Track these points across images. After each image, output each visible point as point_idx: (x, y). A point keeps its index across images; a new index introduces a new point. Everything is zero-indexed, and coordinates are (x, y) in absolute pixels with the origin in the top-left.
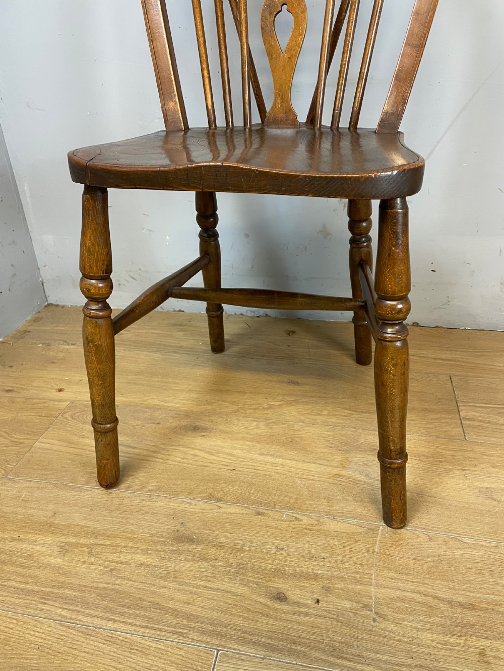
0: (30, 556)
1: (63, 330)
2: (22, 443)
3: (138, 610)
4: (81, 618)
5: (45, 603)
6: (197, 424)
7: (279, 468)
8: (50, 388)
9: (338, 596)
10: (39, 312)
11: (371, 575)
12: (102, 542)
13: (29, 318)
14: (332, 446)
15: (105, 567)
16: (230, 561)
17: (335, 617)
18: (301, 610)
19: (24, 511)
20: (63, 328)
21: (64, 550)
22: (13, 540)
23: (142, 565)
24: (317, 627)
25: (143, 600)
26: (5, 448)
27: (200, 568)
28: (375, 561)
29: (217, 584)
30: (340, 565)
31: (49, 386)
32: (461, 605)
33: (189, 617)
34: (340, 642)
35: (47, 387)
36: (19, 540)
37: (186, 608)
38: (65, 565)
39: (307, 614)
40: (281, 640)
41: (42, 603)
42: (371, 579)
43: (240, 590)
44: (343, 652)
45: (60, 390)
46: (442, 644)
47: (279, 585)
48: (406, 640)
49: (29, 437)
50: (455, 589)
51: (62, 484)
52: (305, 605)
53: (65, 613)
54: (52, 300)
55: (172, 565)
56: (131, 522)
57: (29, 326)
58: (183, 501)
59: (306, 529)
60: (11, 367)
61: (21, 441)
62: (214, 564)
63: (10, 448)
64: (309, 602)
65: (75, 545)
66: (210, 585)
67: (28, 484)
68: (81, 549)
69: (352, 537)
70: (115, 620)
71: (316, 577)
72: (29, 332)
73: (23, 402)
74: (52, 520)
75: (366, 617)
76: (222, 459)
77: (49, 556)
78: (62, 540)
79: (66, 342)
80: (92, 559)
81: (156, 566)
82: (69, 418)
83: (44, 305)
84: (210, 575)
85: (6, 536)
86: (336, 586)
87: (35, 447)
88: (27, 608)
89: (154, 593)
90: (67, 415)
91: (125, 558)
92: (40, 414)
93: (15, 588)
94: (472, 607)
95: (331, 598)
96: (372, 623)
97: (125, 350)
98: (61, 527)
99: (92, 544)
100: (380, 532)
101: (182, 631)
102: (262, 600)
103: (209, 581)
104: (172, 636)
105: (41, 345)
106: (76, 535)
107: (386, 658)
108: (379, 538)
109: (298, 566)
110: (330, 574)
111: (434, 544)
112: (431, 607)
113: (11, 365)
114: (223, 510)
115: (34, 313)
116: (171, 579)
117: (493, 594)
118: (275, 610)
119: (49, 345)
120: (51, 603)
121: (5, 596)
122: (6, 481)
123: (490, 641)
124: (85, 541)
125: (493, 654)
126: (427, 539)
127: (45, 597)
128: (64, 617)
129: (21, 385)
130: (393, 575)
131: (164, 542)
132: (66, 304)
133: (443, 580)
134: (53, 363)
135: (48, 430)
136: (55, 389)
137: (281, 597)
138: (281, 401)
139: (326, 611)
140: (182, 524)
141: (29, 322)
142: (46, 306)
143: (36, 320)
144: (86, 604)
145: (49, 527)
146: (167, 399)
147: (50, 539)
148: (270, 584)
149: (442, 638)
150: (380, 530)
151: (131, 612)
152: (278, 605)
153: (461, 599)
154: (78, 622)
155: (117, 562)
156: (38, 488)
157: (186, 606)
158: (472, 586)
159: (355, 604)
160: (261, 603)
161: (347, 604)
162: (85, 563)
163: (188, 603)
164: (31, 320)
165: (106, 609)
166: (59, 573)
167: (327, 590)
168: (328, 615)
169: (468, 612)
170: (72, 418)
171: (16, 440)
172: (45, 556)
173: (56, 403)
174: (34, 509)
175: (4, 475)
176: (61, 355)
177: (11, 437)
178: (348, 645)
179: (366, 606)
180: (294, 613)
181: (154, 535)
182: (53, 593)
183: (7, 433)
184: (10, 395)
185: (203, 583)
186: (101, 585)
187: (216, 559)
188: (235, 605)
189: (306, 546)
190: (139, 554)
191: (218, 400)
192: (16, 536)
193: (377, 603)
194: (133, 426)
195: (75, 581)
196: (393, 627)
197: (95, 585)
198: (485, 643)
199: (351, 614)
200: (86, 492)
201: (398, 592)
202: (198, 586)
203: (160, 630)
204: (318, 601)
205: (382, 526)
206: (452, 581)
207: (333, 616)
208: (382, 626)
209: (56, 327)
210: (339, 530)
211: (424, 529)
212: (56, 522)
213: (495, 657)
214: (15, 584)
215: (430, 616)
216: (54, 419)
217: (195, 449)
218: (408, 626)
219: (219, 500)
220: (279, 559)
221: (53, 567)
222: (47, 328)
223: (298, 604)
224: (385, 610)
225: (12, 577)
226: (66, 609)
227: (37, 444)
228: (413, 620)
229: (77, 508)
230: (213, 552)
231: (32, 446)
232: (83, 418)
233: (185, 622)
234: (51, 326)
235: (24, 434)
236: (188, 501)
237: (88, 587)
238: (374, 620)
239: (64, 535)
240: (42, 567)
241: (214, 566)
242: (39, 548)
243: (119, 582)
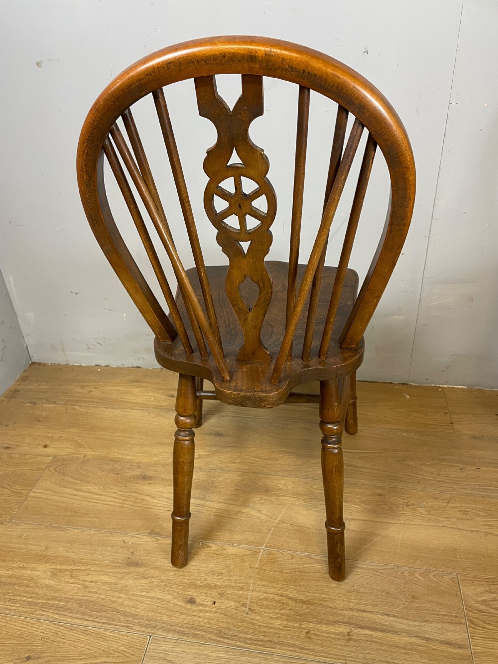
0: (32, 579)
1: (45, 389)
2: (20, 493)
3: (102, 613)
4: (67, 619)
5: (44, 611)
6: (146, 474)
7: (200, 508)
8: (37, 445)
9: (228, 599)
10: (25, 371)
11: (250, 583)
12: (79, 568)
13: (17, 378)
14: (239, 488)
15: (81, 585)
16: (162, 578)
17: (223, 612)
18: (204, 609)
19: (25, 546)
20: (45, 387)
21: (54, 574)
22: (20, 568)
23: (105, 583)
24: (212, 619)
25: (106, 606)
26: (8, 498)
27: (142, 583)
28: (254, 574)
29: (153, 594)
30: (231, 578)
31: (37, 443)
32: (302, 602)
33: (134, 616)
34: (224, 628)
35: (35, 444)
36: (25, 568)
37: (133, 611)
38: (55, 585)
39: (207, 611)
40: (189, 628)
41: (42, 610)
42: (250, 586)
43: (167, 597)
44: (225, 634)
45: (46, 446)
46: (285, 627)
47: (192, 593)
48: (264, 625)
49: (25, 488)
50: (301, 591)
51: (50, 525)
52: (207, 606)
53: (57, 616)
54: (35, 359)
55: (124, 582)
56: (98, 552)
57: (19, 385)
58: (133, 536)
59: (213, 553)
60: (7, 426)
61: (20, 491)
62: (151, 580)
63: (12, 497)
64: (209, 603)
65: (61, 571)
66: (148, 595)
67: (28, 526)
68: (65, 573)
69: (242, 558)
70: (88, 620)
71: (215, 587)
72: (19, 391)
73: (19, 458)
74: (45, 553)
75: (243, 611)
76: (162, 503)
77: (45, 578)
78: (53, 567)
79: (48, 400)
80: (73, 580)
81: (114, 583)
82: (53, 471)
83: (29, 364)
84: (148, 588)
85: (14, 565)
86: (227, 592)
87: (30, 496)
88: (33, 614)
89: (113, 601)
90: (51, 469)
91: (94, 578)
92: (32, 468)
93: (24, 601)
94: (308, 603)
95: (224, 600)
96: (246, 615)
97: (93, 407)
98: (52, 558)
99: (73, 570)
100: (261, 554)
101: (129, 625)
102: (180, 604)
103: (148, 592)
104: (123, 628)
105: (28, 404)
106: (61, 563)
107: (250, 636)
108: (259, 558)
109: (205, 580)
110: (224, 584)
111: (293, 561)
112: (283, 603)
113: (7, 424)
114: (160, 542)
115: (21, 372)
116: (124, 592)
117: (323, 594)
118: (188, 610)
119: (35, 404)
120: (47, 610)
121: (18, 607)
122: (12, 524)
123: (314, 624)
124: (68, 567)
125: (315, 633)
126: (290, 557)
127: (44, 606)
128: (56, 619)
129: (16, 442)
130: (264, 583)
131: (120, 566)
132: (47, 362)
133: (295, 586)
134: (39, 421)
135: (39, 482)
136: (41, 445)
137: (192, 601)
138: (208, 452)
139: (219, 609)
140: (132, 553)
141: (18, 381)
142: (30, 365)
143: (23, 379)
144: (69, 610)
145: (43, 558)
146: (125, 452)
147: (43, 567)
148: (186, 593)
149: (286, 623)
150: (261, 553)
151: (98, 614)
152: (189, 606)
153: (303, 598)
154: (65, 622)
155: (89, 582)
156: (34, 529)
157: (133, 609)
158: (312, 589)
159: (237, 604)
160: (179, 605)
161: (232, 604)
162: (68, 582)
163: (134, 607)
164: (19, 379)
165: (83, 613)
166: (52, 590)
167: (221, 594)
168: (219, 611)
169: (305, 607)
170: (55, 470)
171: (16, 491)
172: (42, 579)
173: (43, 458)
174: (33, 545)
175: (10, 519)
176: (44, 413)
177: (12, 488)
178: (230, 629)
179: (244, 605)
180: (199, 611)
181: (113, 562)
182: (49, 604)
183: (9, 485)
184: (8, 451)
185: (143, 594)
186: (79, 597)
187: (153, 577)
188: (163, 607)
189: (212, 566)
190: (103, 575)
191: (162, 452)
192: (22, 565)
193: (251, 602)
194: (100, 477)
195: (62, 595)
196: (257, 617)
197: (75, 597)
198: (311, 625)
199: (234, 610)
200: (67, 531)
201: (265, 595)
202: (140, 596)
203: (115, 625)
204: (214, 603)
205: (263, 549)
206: (300, 586)
207: (222, 612)
208: (251, 617)
209: (40, 385)
210: (235, 554)
211: (289, 550)
212: (48, 554)
213: (315, 634)
214: (24, 599)
215: (281, 609)
216: (42, 472)
217: (143, 494)
218: (267, 616)
219: (157, 534)
220: (193, 576)
221: (47, 586)
222: (32, 387)
223: (202, 605)
224: (255, 607)
225: (22, 594)
226: (57, 614)
227: (31, 494)
228: (271, 613)
229: (62, 544)
230: (152, 572)
231: (27, 495)
232: (63, 471)
233: (131, 619)
234: (36, 384)
235: (21, 485)
236: (136, 536)
237: (70, 599)
238: (247, 613)
239: (54, 563)
240: (41, 586)
241: (151, 582)
242: (37, 573)
243: (90, 595)
